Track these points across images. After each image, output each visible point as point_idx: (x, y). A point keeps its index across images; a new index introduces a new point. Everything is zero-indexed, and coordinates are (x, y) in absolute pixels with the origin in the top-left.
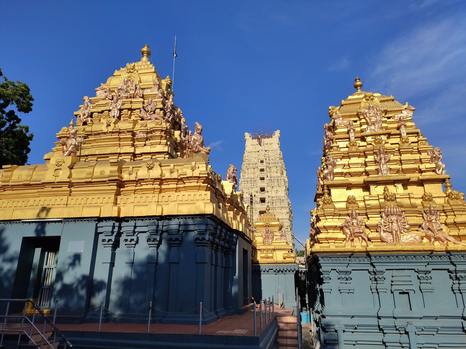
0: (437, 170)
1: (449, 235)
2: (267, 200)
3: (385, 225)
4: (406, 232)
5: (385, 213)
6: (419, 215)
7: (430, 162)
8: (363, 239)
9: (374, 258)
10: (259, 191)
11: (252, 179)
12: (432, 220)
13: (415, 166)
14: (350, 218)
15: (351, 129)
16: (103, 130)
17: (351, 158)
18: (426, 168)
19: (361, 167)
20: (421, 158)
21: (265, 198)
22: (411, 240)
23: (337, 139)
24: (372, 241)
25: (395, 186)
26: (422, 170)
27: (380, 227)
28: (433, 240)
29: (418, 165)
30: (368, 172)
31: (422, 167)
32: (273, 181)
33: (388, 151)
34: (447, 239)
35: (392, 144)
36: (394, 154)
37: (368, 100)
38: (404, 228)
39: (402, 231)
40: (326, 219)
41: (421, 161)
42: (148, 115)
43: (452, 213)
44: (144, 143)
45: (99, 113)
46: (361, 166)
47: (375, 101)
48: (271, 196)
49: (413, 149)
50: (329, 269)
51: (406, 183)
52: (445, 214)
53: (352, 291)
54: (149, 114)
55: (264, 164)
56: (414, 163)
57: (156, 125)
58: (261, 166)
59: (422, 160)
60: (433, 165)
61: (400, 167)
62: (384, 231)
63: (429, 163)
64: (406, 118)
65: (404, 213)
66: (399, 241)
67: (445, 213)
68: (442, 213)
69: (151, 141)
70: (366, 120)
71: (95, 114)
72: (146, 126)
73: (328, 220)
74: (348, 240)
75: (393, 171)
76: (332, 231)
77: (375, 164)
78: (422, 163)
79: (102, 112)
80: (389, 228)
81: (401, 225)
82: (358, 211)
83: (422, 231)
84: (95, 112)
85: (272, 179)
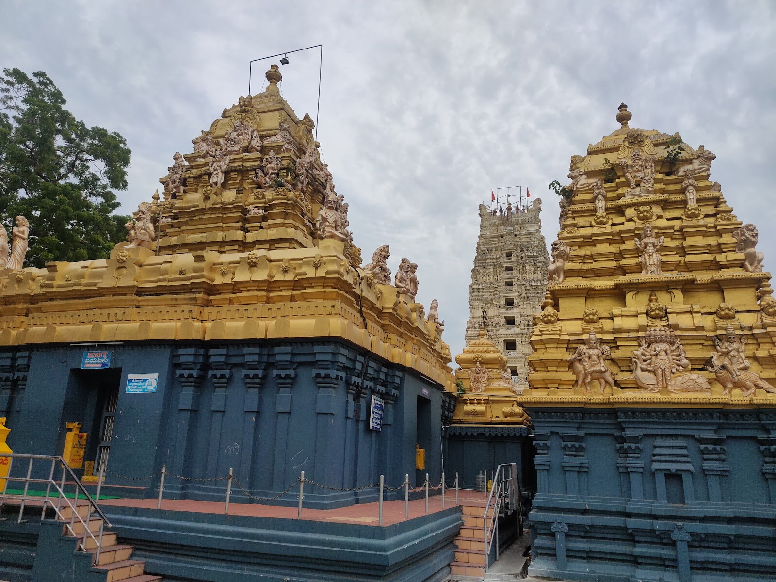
0: (747, 263)
1: (760, 379)
2: (517, 321)
3: (644, 358)
4: (680, 372)
5: (645, 340)
6: (706, 343)
7: (737, 249)
8: (607, 382)
9: (622, 414)
10: (502, 306)
11: (492, 285)
12: (730, 351)
13: (709, 257)
14: (587, 346)
15: (598, 195)
16: (198, 206)
17: (597, 245)
18: (728, 261)
19: (613, 260)
20: (720, 242)
21: (514, 317)
22: (688, 384)
23: (574, 212)
24: (622, 386)
25: (670, 293)
26: (721, 263)
27: (636, 363)
28: (730, 385)
29: (714, 255)
30: (625, 268)
31: (721, 258)
32: (528, 288)
33: (660, 231)
34: (755, 385)
35: (668, 219)
36: (671, 237)
37: (633, 142)
38: (679, 365)
39: (674, 370)
40: (546, 348)
41: (719, 249)
42: (267, 179)
43: (768, 340)
44: (259, 224)
45: (194, 178)
46: (613, 258)
47: (644, 144)
48: (525, 313)
49: (706, 227)
50: (546, 431)
51: (688, 288)
52: (755, 342)
53: (585, 470)
54: (269, 178)
55: (513, 259)
56: (707, 251)
57: (278, 195)
58: (506, 262)
59: (723, 246)
60: (741, 256)
61: (681, 259)
62: (643, 370)
63: (735, 251)
64: (699, 173)
65: (679, 340)
66: (667, 387)
67: (756, 339)
68: (749, 340)
69: (270, 222)
70: (626, 178)
71: (190, 181)
72: (264, 198)
73: (548, 350)
74: (582, 383)
75: (667, 266)
76: (555, 368)
77: (637, 255)
78: (721, 251)
79: (200, 176)
80: (650, 364)
81: (673, 359)
82: (599, 336)
83: (711, 370)
84: (190, 177)
85: (527, 284)
